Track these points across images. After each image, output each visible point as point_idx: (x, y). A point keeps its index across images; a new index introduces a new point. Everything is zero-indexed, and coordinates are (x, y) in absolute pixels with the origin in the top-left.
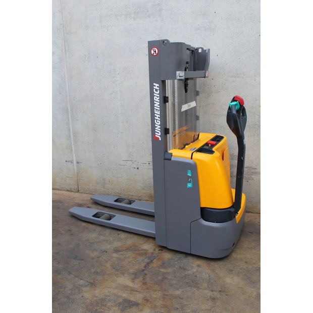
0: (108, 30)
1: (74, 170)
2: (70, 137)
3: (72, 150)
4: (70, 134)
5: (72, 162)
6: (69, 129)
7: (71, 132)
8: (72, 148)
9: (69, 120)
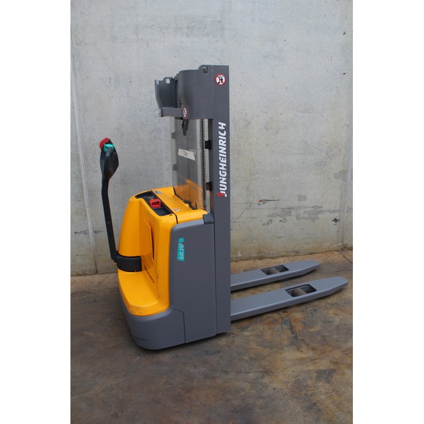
0: (147, 45)
1: (89, 243)
2: (83, 196)
3: (86, 216)
4: (82, 193)
5: (86, 233)
6: (81, 185)
7: (84, 189)
8: (86, 212)
9: (80, 172)
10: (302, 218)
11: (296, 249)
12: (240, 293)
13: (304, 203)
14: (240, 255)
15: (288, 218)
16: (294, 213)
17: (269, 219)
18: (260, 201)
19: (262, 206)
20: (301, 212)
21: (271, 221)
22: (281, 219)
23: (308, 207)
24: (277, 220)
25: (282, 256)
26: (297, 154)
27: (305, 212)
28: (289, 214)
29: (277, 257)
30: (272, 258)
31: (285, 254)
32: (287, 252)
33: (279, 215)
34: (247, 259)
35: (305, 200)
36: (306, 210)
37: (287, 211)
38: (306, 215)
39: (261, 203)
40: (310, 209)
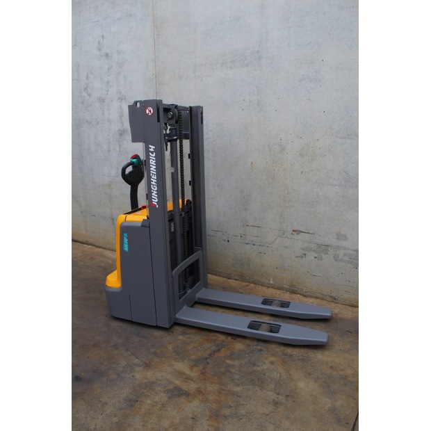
0: (202, 80)
10: (341, 261)
11: (333, 294)
12: (226, 311)
13: (344, 243)
14: (272, 282)
15: (324, 256)
16: (331, 251)
17: (304, 252)
18: (294, 231)
19: (295, 236)
20: (341, 253)
21: (305, 255)
22: (316, 255)
23: (349, 249)
24: (311, 255)
25: (317, 298)
26: (336, 185)
27: (345, 254)
28: (326, 252)
29: (311, 297)
30: (305, 296)
31: (320, 295)
32: (322, 294)
33: (314, 251)
34: (278, 289)
35: (345, 240)
36: (346, 251)
37: (324, 248)
38: (347, 258)
39: (295, 233)
40: (352, 252)
